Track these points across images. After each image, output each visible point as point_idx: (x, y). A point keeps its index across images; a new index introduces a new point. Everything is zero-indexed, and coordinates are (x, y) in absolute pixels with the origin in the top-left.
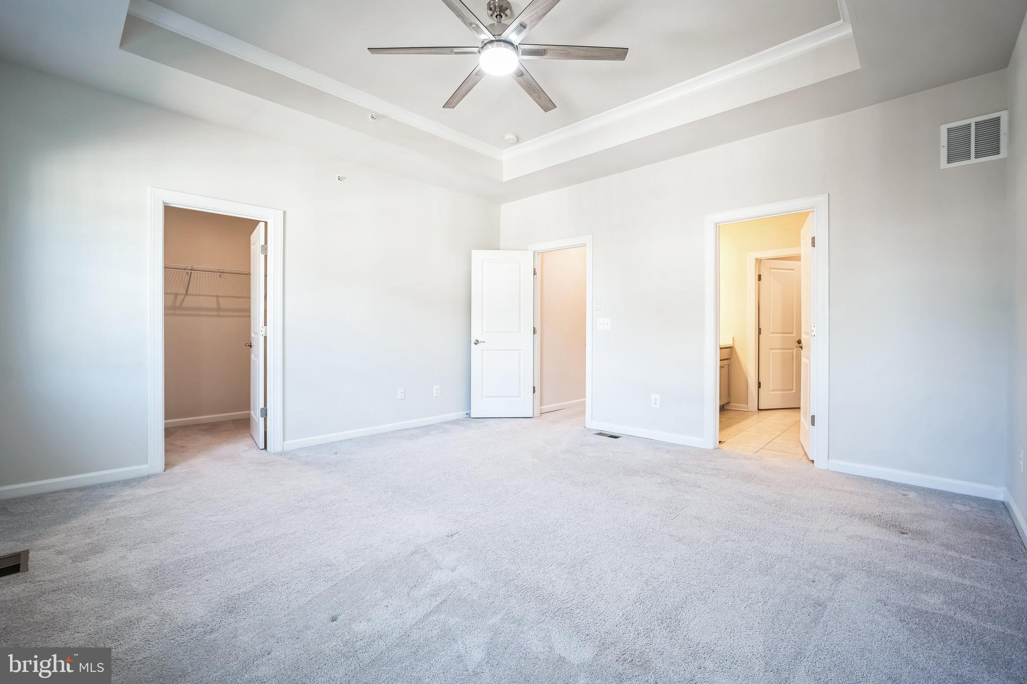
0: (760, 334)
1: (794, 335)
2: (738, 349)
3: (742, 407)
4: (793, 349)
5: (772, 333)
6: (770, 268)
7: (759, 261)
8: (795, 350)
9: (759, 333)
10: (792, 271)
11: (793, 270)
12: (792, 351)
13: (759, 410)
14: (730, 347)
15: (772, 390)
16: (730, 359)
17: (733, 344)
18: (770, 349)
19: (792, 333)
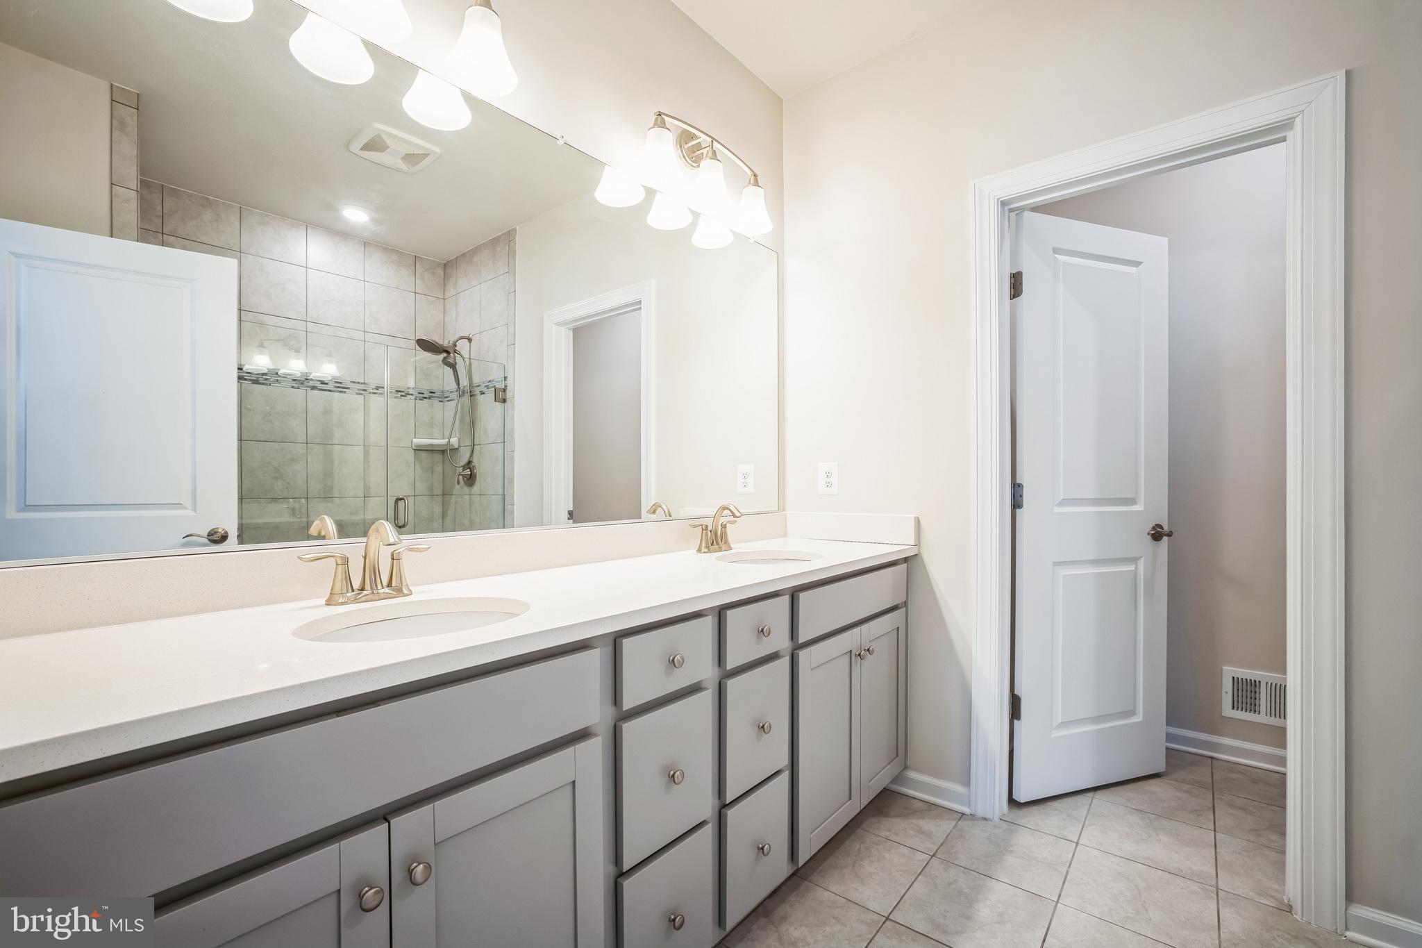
0: (1020, 506)
1: (1139, 507)
2: (937, 568)
3: (947, 792)
4: (1133, 560)
5: (1065, 502)
6: (1056, 251)
7: (1011, 210)
8: (1141, 563)
9: (1016, 503)
10: (1133, 270)
11: (1137, 264)
12: (1132, 568)
13: (1012, 802)
14: (906, 560)
15: (1064, 724)
16: (905, 604)
17: (918, 543)
18: (1056, 564)
19: (1132, 501)
